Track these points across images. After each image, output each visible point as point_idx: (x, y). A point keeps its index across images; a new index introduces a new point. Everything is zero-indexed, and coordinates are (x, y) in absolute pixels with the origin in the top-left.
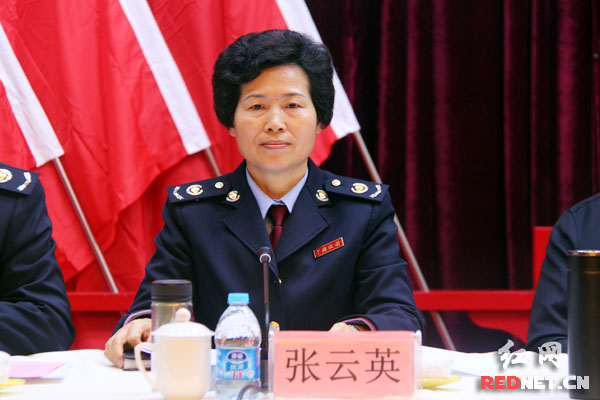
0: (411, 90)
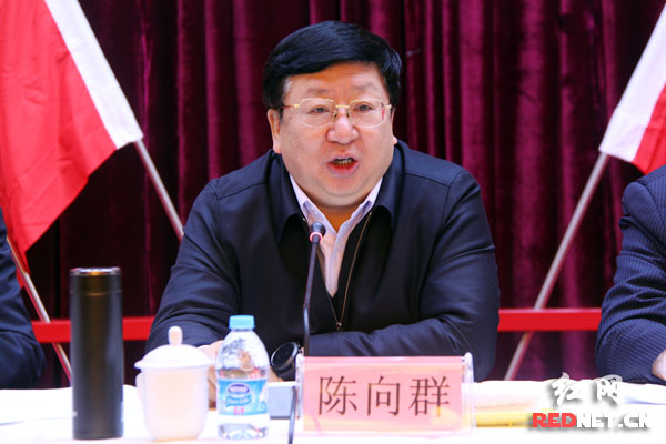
0: (211, 95)
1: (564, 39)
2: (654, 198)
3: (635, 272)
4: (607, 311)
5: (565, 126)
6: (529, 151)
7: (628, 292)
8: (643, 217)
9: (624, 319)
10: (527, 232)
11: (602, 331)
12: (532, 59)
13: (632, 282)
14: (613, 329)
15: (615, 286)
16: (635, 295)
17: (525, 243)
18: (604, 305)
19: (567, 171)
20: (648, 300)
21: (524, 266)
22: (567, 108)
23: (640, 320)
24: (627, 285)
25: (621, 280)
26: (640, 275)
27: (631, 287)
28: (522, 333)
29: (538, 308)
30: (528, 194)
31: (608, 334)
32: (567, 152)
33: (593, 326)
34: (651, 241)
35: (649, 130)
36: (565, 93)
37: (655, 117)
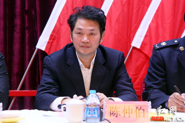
1: (26, 17)
2: (52, 61)
3: (46, 81)
4: (38, 91)
5: (27, 40)
6: (16, 47)
7: (44, 86)
8: (49, 66)
9: (43, 94)
10: (15, 69)
11: (37, 97)
12: (18, 22)
13: (45, 83)
14: (40, 96)
15: (41, 85)
16: (46, 87)
17: (15, 72)
18: (38, 90)
19: (27, 53)
20: (49, 88)
21: (15, 78)
22: (27, 35)
23: (47, 94)
24: (44, 84)
25: (42, 83)
26: (47, 81)
27: (45, 85)
28: (13, 97)
29: (18, 90)
30: (16, 58)
31: (38, 98)
32: (27, 47)
33: (34, 95)
34: (50, 72)
35: (49, 42)
36: (27, 31)
37: (50, 39)
